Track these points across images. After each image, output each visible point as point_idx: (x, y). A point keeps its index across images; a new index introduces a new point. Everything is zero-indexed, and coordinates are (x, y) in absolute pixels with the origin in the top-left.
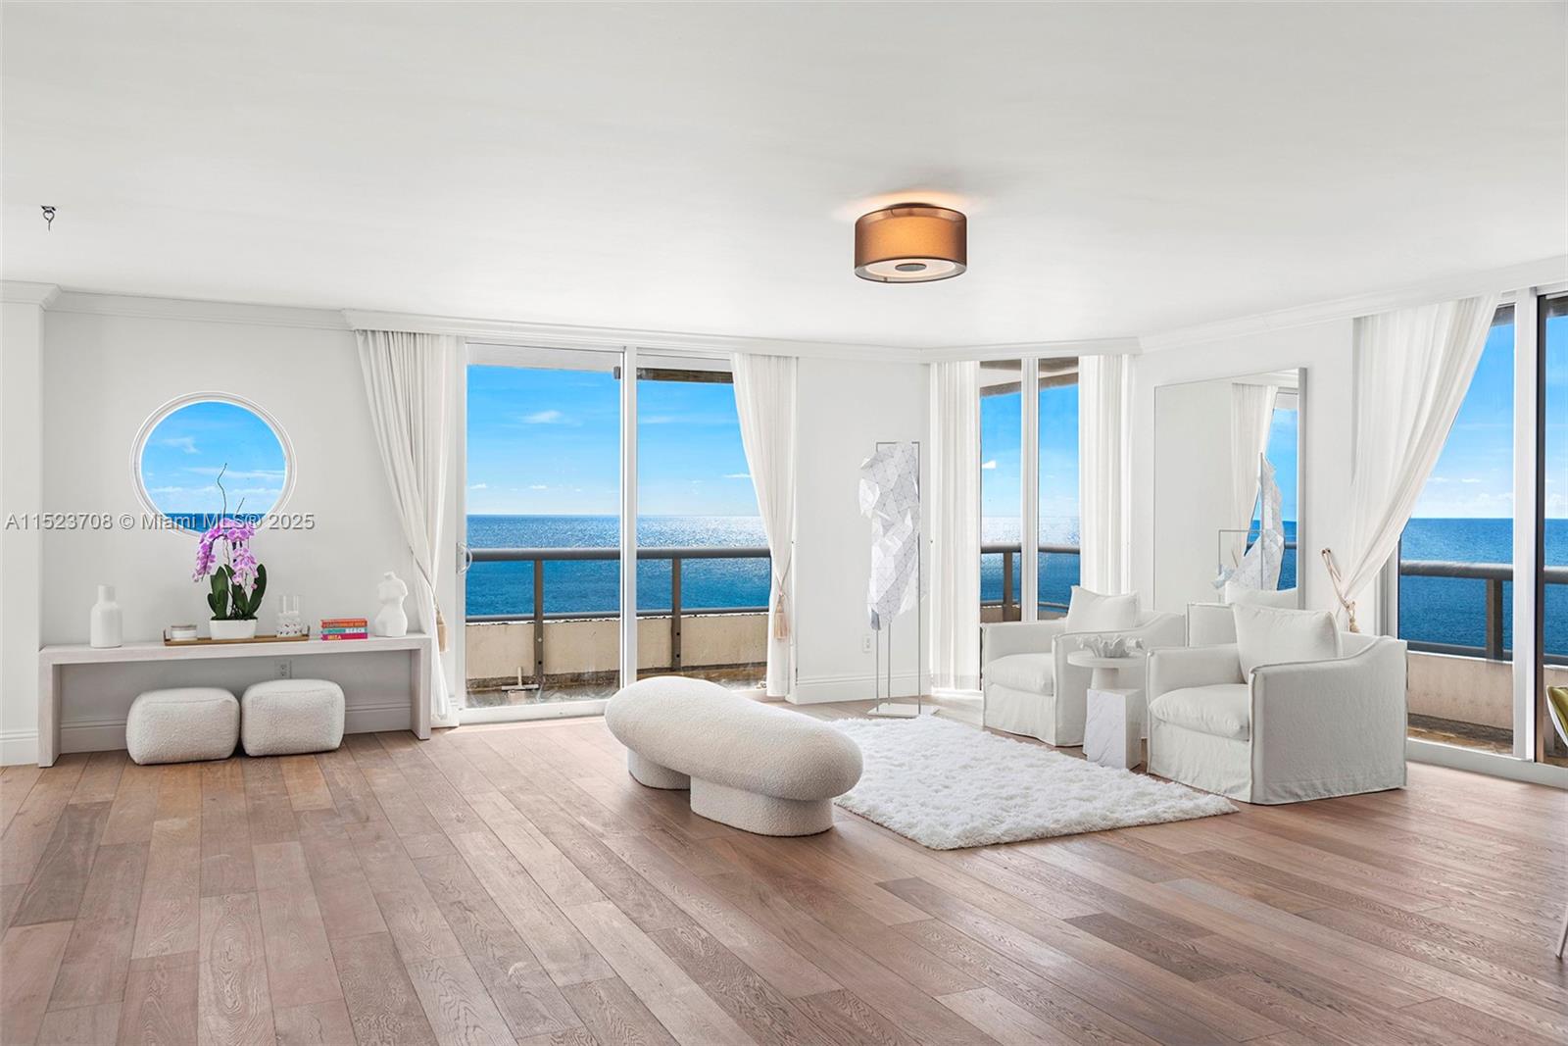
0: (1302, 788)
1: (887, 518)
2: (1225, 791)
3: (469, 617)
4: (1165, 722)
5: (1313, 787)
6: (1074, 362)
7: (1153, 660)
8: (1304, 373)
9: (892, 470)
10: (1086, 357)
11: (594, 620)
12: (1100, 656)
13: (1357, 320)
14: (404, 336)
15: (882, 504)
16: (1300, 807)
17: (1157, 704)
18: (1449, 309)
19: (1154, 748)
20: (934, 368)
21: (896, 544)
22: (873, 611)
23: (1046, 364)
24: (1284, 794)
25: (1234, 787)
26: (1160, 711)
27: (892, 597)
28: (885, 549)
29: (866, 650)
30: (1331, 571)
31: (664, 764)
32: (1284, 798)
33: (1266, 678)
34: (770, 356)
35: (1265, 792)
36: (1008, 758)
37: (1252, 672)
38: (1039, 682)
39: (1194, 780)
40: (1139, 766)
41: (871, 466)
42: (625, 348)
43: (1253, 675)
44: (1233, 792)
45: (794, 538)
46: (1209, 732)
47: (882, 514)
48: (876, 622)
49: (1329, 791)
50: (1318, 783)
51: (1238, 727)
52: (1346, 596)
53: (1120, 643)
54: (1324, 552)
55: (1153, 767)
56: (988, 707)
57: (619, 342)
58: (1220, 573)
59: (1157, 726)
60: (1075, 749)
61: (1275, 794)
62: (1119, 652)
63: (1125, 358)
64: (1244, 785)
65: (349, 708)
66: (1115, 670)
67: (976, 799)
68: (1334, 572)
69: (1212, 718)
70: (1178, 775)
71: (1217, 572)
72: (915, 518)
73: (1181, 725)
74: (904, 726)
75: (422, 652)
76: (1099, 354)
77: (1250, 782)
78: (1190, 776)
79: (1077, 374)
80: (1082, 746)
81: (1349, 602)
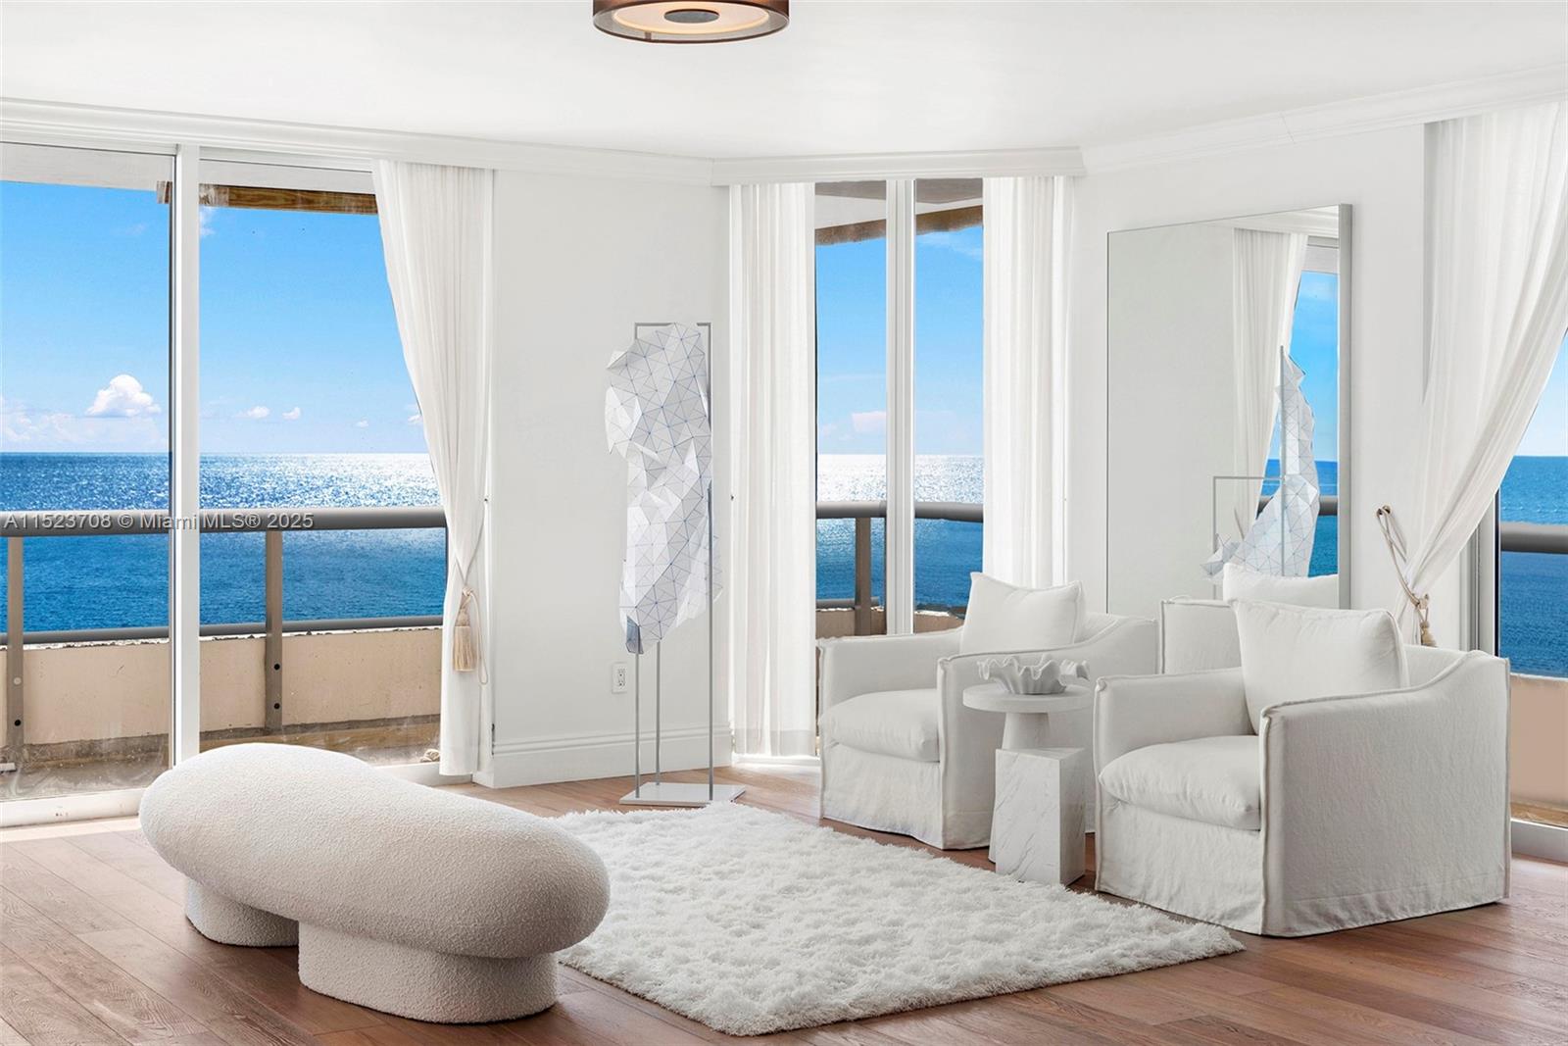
0: (1344, 906)
1: (653, 454)
2: (1222, 918)
4: (1124, 803)
5: (1363, 904)
6: (974, 187)
7: (1104, 696)
8: (1348, 215)
9: (663, 372)
10: (992, 179)
11: (120, 643)
12: (1018, 693)
13: (1432, 128)
15: (644, 433)
16: (1342, 939)
17: (1113, 772)
19: (1106, 847)
20: (736, 196)
21: (669, 502)
22: (629, 620)
23: (927, 188)
24: (1316, 918)
25: (1236, 910)
26: (1116, 784)
27: (661, 598)
28: (651, 512)
29: (618, 689)
30: (1391, 544)
31: (249, 902)
32: (1316, 925)
33: (1287, 724)
34: (444, 167)
35: (1285, 915)
36: (863, 873)
37: (1266, 714)
38: (916, 738)
39: (1171, 899)
40: (1081, 878)
41: (625, 364)
42: (177, 147)
43: (1266, 720)
44: (1235, 918)
45: (488, 492)
46: (1196, 818)
47: (646, 450)
48: (635, 640)
49: (1388, 911)
50: (1370, 898)
51: (1243, 809)
52: (1413, 588)
53: (1051, 670)
54: (1380, 512)
55: (1106, 878)
56: (830, 783)
57: (167, 137)
58: (1215, 551)
59: (1112, 810)
60: (973, 852)
61: (1302, 918)
62: (1049, 686)
63: (1060, 183)
64: (1252, 906)
66: (1042, 717)
67: (807, 946)
68: (1396, 544)
69: (1201, 795)
70: (1144, 893)
71: (1211, 545)
72: (703, 458)
73: (1150, 808)
74: (686, 821)
76: (1016, 175)
77: (1263, 901)
78: (1165, 894)
79: (979, 209)
80: (987, 847)
81: (1420, 595)
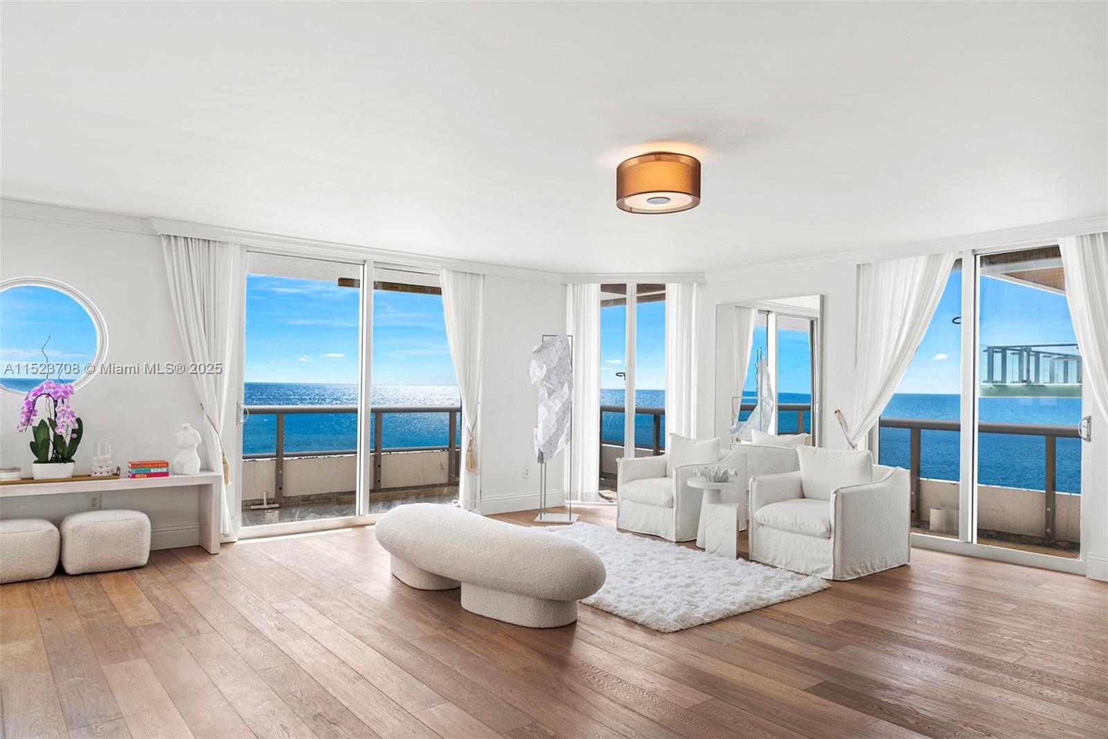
0: (861, 568)
1: (551, 386)
2: (812, 572)
3: (245, 455)
4: (763, 525)
5: (866, 567)
6: (662, 287)
7: (754, 484)
8: (823, 298)
9: (554, 355)
10: (670, 284)
11: (319, 457)
12: (710, 481)
13: (859, 266)
14: (201, 242)
15: (547, 378)
16: (860, 580)
17: (758, 514)
18: (923, 260)
19: (755, 542)
20: (570, 287)
21: (558, 405)
22: (539, 450)
23: (641, 288)
24: (851, 573)
25: (819, 569)
26: (763, 519)
27: (552, 442)
28: (549, 408)
29: (525, 476)
30: (841, 423)
32: (851, 575)
33: (843, 496)
34: (466, 273)
35: (842, 573)
37: (835, 492)
38: (664, 498)
39: (787, 565)
40: (743, 554)
41: (539, 351)
42: (365, 261)
43: (835, 495)
44: (819, 573)
45: (480, 400)
46: (801, 533)
47: (547, 384)
48: (541, 458)
49: (874, 569)
50: (868, 564)
51: (825, 530)
52: (853, 440)
53: (726, 473)
54: (836, 412)
55: (753, 555)
56: (620, 515)
57: (361, 256)
58: (733, 425)
59: (757, 529)
60: (691, 543)
61: (848, 574)
62: (724, 479)
63: (695, 285)
64: (827, 568)
65: (155, 530)
66: (719, 490)
68: (844, 424)
69: (804, 524)
70: (773, 561)
72: (570, 387)
73: (779, 529)
75: (214, 486)
76: (678, 283)
77: (832, 567)
78: (784, 562)
79: (664, 294)
80: (696, 540)
81: (854, 444)
